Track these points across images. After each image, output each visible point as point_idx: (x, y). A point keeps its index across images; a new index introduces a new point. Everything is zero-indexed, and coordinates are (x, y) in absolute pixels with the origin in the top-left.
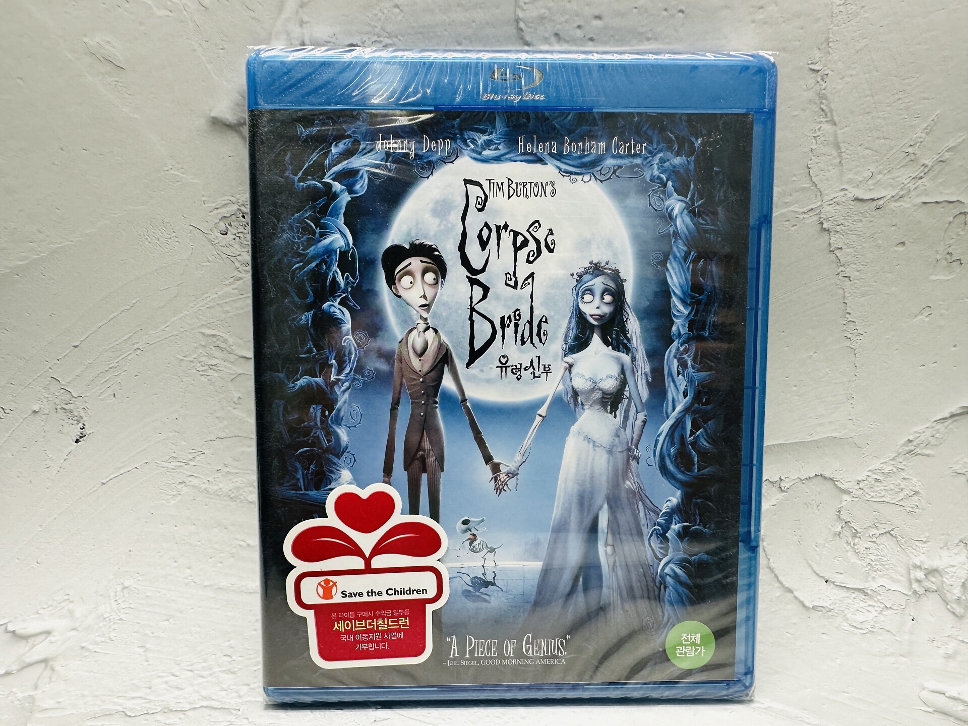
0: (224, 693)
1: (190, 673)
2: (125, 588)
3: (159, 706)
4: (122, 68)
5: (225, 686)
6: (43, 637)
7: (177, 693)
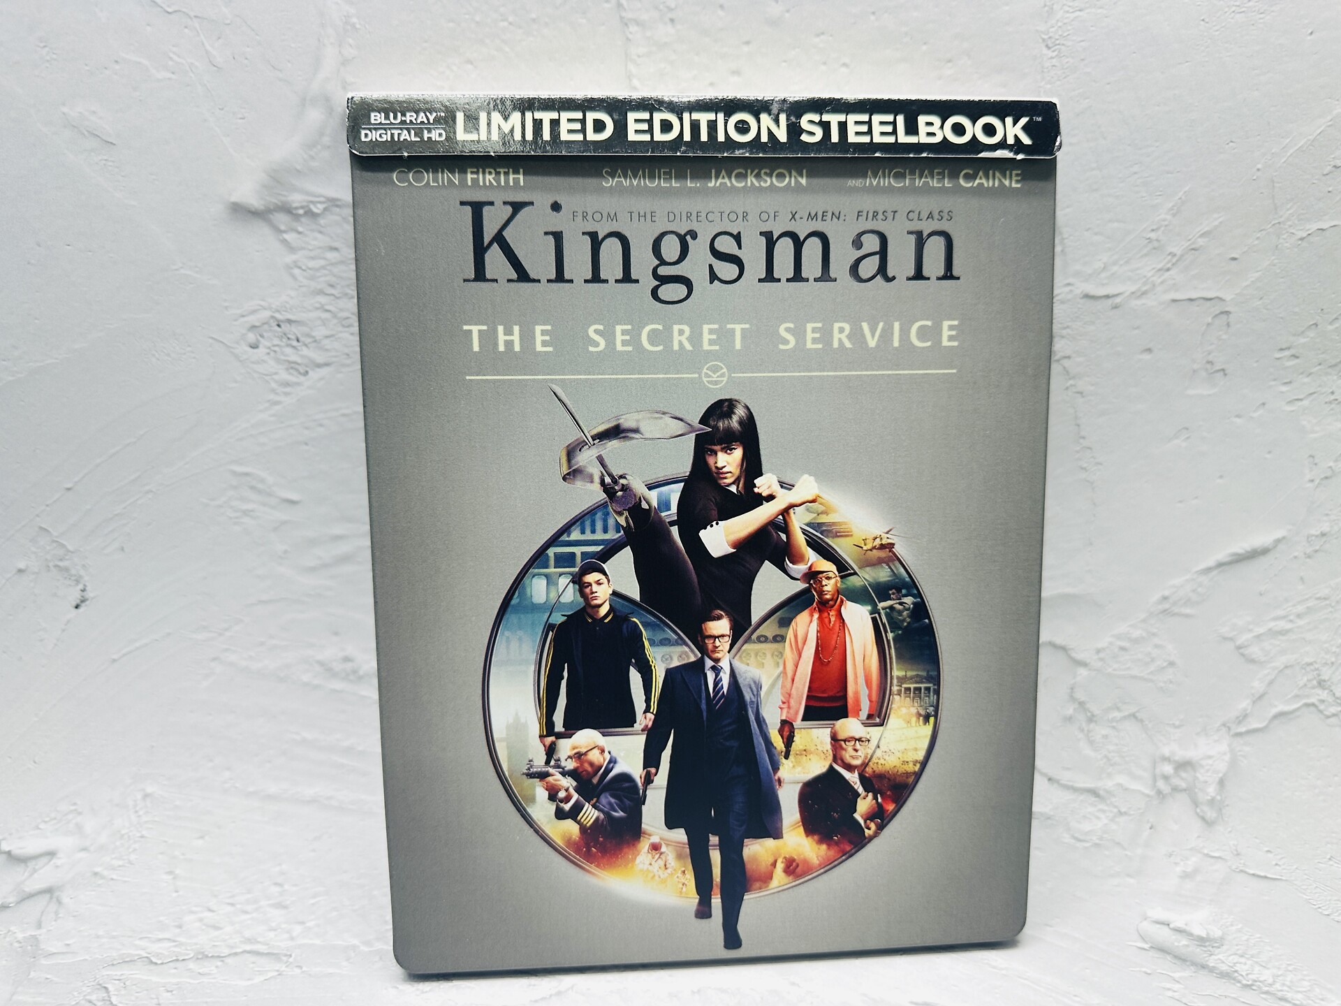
0: (272, 934)
1: (230, 909)
2: (146, 796)
3: (192, 950)
4: (111, 143)
5: (273, 925)
6: (45, 860)
7: (217, 933)
